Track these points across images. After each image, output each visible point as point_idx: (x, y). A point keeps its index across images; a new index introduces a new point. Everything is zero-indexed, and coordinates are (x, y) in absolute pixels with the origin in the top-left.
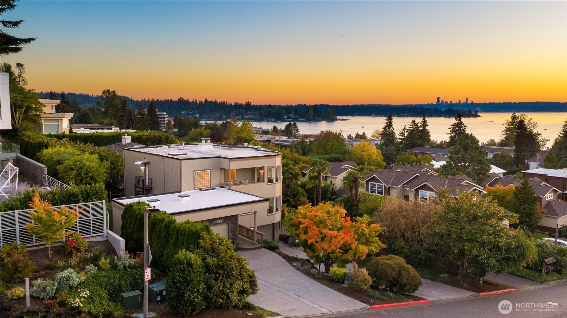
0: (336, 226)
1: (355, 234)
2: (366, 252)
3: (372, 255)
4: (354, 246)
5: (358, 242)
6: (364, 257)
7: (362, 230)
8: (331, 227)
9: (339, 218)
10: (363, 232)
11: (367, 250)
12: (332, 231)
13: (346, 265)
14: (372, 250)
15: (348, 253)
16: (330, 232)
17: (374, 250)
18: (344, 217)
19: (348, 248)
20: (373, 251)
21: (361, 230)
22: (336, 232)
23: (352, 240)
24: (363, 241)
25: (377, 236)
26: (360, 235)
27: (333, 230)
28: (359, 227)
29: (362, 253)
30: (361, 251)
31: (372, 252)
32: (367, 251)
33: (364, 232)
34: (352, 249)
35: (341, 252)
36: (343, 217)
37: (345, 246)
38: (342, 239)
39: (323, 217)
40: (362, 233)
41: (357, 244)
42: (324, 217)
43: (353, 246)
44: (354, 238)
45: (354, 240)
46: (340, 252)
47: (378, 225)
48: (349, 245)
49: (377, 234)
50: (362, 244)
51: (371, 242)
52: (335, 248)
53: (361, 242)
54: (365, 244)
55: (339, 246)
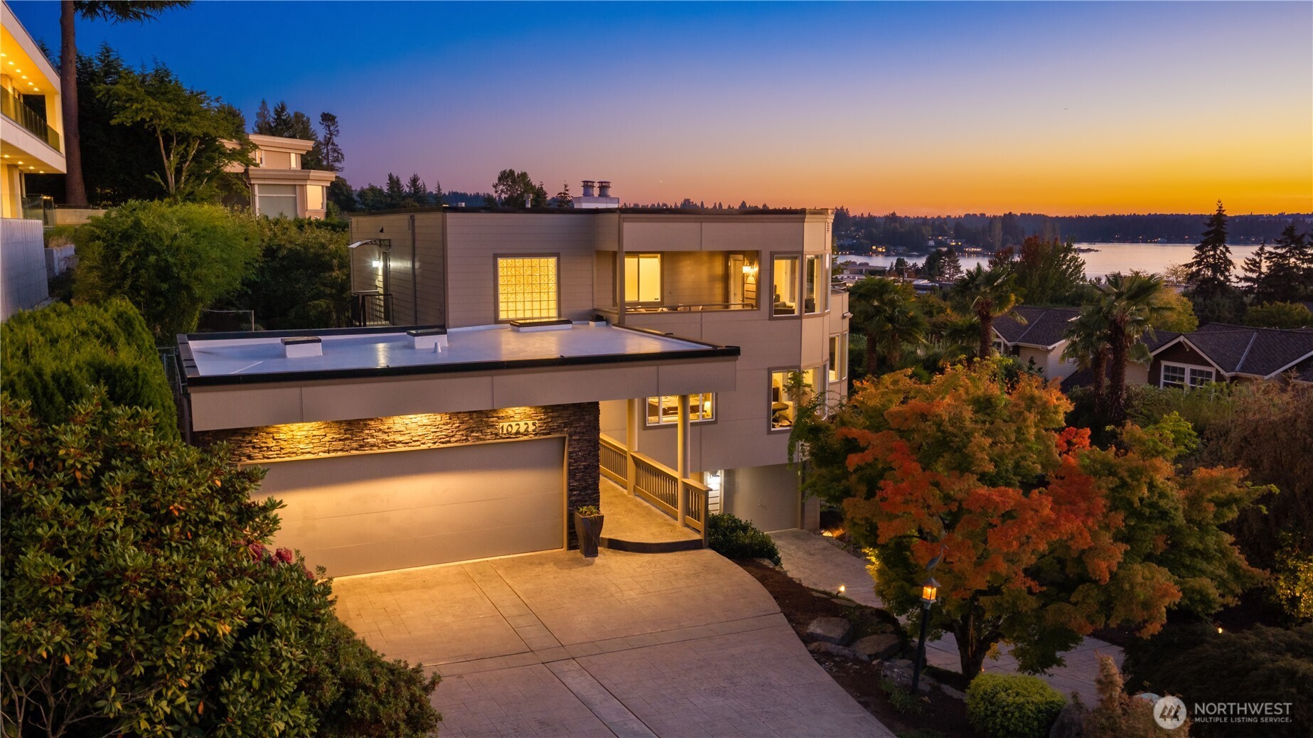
0: (1017, 466)
1: (1114, 508)
2: (1167, 601)
3: (1198, 618)
4: (1104, 565)
5: (1125, 547)
6: (1155, 628)
7: (1151, 486)
8: (991, 468)
9: (1033, 430)
10: (1155, 498)
11: (1175, 590)
12: (993, 484)
13: (1058, 654)
14: (1200, 592)
15: (1073, 599)
16: (984, 490)
17: (1213, 592)
18: (1060, 430)
19: (1072, 571)
20: (1205, 600)
21: (1145, 492)
22: (1014, 494)
23: (1094, 535)
24: (1155, 547)
25: (1224, 528)
26: (1139, 515)
27: (1001, 482)
28: (1135, 473)
29: (1146, 605)
30: (1141, 594)
31: (1202, 601)
32: (1176, 597)
33: (1162, 503)
34: (1096, 582)
35: (1037, 589)
36: (1056, 430)
37: (1061, 562)
38: (1045, 525)
39: (957, 420)
40: (1152, 505)
41: (1120, 558)
42: (961, 420)
43: (1102, 568)
44: (1107, 528)
45: (1106, 538)
46: (1030, 592)
47: (1237, 473)
48: (1080, 560)
49: (1232, 514)
50: (1148, 558)
51: (1194, 553)
52: (1003, 568)
53: (1147, 547)
54: (1161, 562)
55: (1029, 559)
